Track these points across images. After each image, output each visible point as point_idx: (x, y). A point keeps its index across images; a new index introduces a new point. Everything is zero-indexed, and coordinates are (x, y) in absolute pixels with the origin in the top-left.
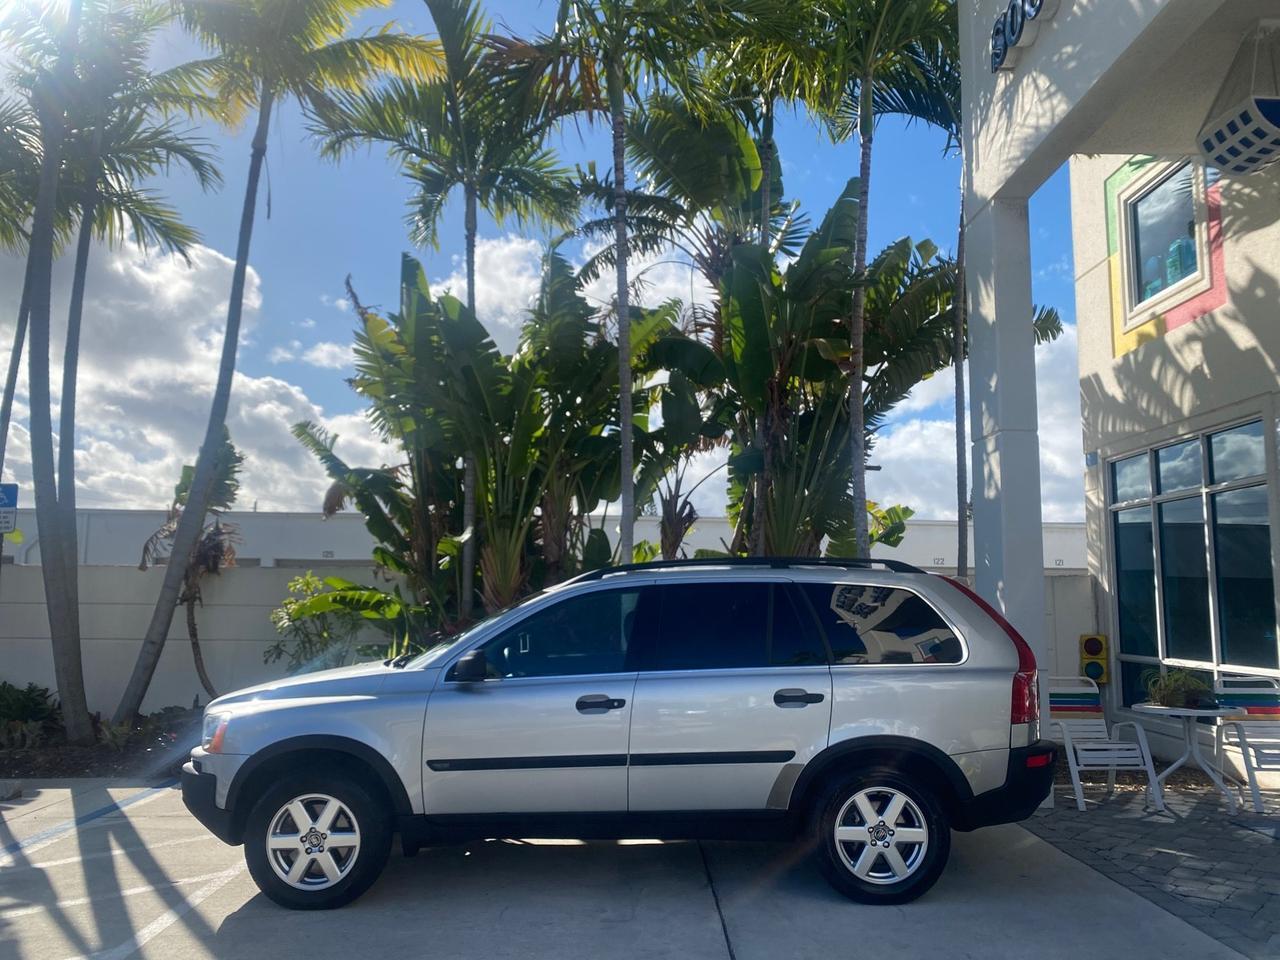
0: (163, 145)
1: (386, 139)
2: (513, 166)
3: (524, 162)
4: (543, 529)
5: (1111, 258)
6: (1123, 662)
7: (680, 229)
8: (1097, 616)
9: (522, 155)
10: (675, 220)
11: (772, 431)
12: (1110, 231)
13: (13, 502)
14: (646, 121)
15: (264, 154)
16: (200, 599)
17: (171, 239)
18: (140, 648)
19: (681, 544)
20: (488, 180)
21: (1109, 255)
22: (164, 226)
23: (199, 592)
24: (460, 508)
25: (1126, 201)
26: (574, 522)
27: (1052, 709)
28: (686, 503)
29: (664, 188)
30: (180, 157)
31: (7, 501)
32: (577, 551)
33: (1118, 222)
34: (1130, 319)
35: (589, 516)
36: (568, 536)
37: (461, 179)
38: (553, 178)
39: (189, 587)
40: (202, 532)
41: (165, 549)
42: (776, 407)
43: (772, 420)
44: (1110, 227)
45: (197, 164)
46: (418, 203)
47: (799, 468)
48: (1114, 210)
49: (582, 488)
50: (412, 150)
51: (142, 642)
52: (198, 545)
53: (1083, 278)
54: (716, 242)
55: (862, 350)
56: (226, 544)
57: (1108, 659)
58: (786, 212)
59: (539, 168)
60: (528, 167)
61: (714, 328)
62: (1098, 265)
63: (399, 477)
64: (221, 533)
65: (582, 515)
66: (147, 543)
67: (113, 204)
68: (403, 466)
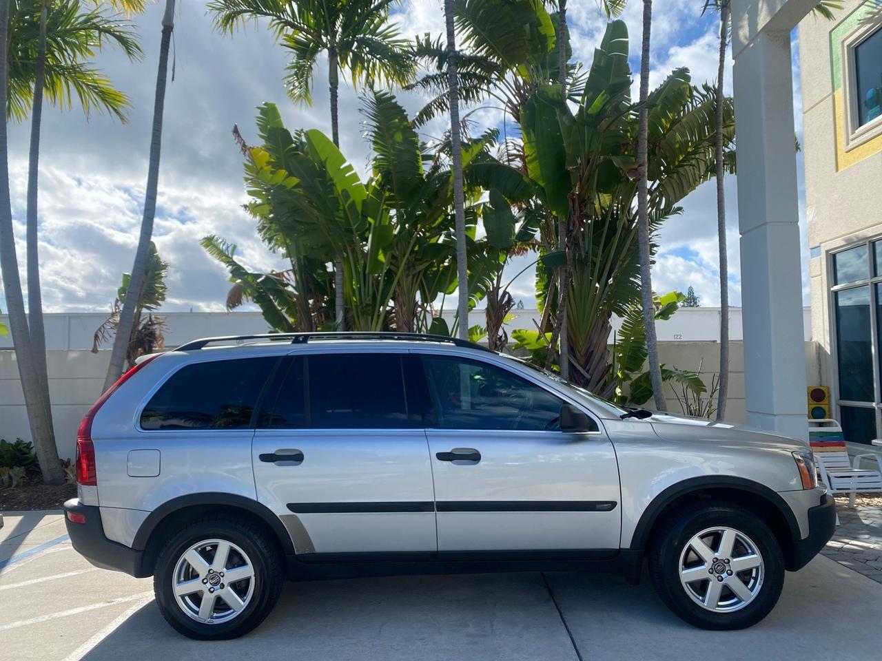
0: (95, 27)
1: (266, 14)
2: (365, 35)
3: (373, 33)
4: (395, 316)
5: (835, 93)
6: (841, 407)
7: (494, 81)
8: (820, 373)
9: (372, 26)
10: (490, 75)
11: (574, 233)
15: (172, 31)
17: (108, 102)
19: (502, 325)
20: (345, 47)
21: (833, 91)
22: (101, 92)
24: (332, 303)
25: (849, 46)
26: (419, 309)
28: (505, 293)
29: (482, 50)
30: (109, 35)
33: (841, 64)
34: (852, 140)
35: (431, 306)
36: (415, 321)
37: (325, 46)
38: (393, 46)
40: (139, 323)
41: (111, 337)
42: (577, 214)
44: (834, 68)
45: (123, 41)
46: (293, 68)
47: (594, 264)
48: (838, 55)
49: (424, 284)
50: (287, 23)
52: (136, 333)
53: (809, 112)
54: (522, 92)
55: (647, 165)
56: (158, 332)
57: (829, 404)
58: (572, 71)
59: (386, 37)
60: (376, 36)
61: (523, 158)
62: (822, 101)
63: (285, 279)
64: (153, 324)
65: (425, 305)
66: (97, 332)
67: (60, 74)
68: (287, 272)
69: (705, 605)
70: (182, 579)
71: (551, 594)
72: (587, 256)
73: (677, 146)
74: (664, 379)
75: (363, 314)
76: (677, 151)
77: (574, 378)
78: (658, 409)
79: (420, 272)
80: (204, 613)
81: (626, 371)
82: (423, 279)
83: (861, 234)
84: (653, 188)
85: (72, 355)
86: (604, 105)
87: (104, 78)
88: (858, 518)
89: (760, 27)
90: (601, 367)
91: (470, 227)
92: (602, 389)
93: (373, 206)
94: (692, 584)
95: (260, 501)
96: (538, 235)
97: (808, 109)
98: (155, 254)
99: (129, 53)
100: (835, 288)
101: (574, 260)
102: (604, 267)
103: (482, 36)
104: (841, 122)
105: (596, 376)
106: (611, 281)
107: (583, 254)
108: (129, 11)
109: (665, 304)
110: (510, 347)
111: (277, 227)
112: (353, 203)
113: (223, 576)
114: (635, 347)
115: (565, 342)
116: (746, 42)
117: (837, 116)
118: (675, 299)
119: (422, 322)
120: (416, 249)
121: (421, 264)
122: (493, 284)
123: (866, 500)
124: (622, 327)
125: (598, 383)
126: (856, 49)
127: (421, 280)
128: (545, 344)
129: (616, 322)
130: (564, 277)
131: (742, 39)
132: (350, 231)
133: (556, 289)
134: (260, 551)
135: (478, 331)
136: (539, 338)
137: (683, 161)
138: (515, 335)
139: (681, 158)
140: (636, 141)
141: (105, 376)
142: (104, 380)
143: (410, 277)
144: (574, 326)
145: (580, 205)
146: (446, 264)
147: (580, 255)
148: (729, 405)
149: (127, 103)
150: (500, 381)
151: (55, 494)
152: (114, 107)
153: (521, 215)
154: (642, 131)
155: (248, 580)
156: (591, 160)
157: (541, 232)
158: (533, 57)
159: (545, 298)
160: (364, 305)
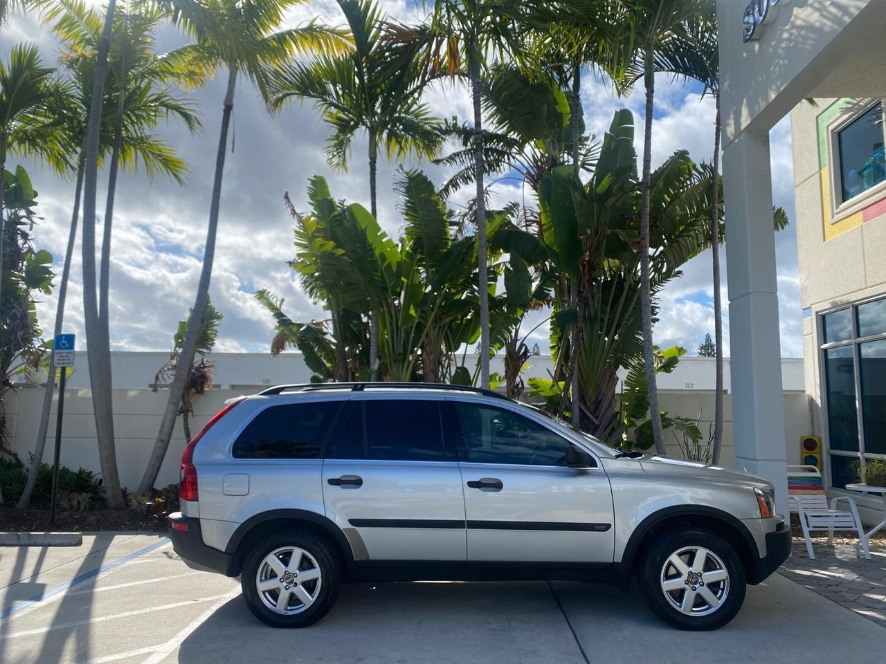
0: (164, 104)
1: (314, 97)
2: (400, 115)
3: (407, 112)
4: (423, 363)
5: (822, 172)
6: (832, 456)
7: (514, 155)
8: (812, 423)
9: (406, 105)
10: (510, 150)
12: (821, 152)
13: (71, 346)
14: (491, 82)
15: (231, 109)
16: (192, 411)
17: (169, 168)
18: (153, 445)
19: (519, 374)
21: (820, 169)
22: (164, 159)
23: (191, 407)
24: (366, 351)
25: (832, 131)
26: (444, 358)
27: (790, 488)
28: (522, 345)
29: (503, 127)
30: (175, 112)
31: (68, 346)
32: (446, 380)
33: (826, 145)
34: (837, 214)
35: (454, 355)
36: (440, 368)
37: (364, 123)
38: (425, 123)
39: (185, 404)
40: (193, 365)
41: (169, 378)
42: (587, 278)
43: (584, 287)
44: (821, 149)
45: (187, 117)
46: (334, 139)
47: (602, 321)
48: (823, 139)
49: (449, 335)
50: (332, 104)
51: (155, 440)
52: (191, 375)
53: (800, 186)
54: (539, 163)
55: (648, 237)
56: (208, 374)
57: (821, 453)
58: (585, 143)
59: (417, 116)
60: (409, 115)
61: (539, 223)
62: (810, 177)
63: (324, 328)
64: (205, 367)
65: (450, 353)
66: (158, 374)
67: (131, 145)
68: (326, 321)
69: (681, 610)
70: (263, 578)
71: (559, 604)
72: (596, 314)
73: (678, 218)
74: (664, 427)
75: (395, 361)
76: (678, 223)
77: (585, 424)
78: (658, 453)
79: (445, 325)
80: (281, 606)
81: (631, 418)
82: (448, 331)
83: (844, 299)
84: (656, 255)
85: (132, 393)
86: (611, 185)
87: (168, 148)
88: (833, 554)
89: (743, 127)
90: (609, 414)
91: (490, 284)
92: (610, 434)
93: (406, 268)
94: (671, 592)
95: (327, 516)
96: (552, 294)
97: (799, 183)
98: (209, 304)
99: (191, 128)
100: (824, 346)
101: (584, 317)
102: (612, 323)
103: (504, 115)
104: (827, 198)
105: (604, 422)
106: (616, 337)
107: (592, 312)
108: (190, 86)
109: (667, 357)
110: (526, 393)
111: (321, 284)
112: (389, 264)
113: (296, 577)
114: (639, 397)
115: (576, 390)
116: (732, 138)
117: (824, 192)
118: (676, 354)
119: (447, 369)
120: (443, 304)
121: (446, 317)
122: (511, 337)
123: (846, 540)
124: (627, 378)
125: (606, 429)
126: (839, 134)
127: (446, 331)
128: (558, 392)
129: (622, 373)
130: (575, 332)
131: (729, 134)
132: (385, 289)
133: (569, 340)
134: (327, 557)
135: (497, 378)
136: (553, 386)
137: (683, 231)
138: (531, 383)
139: (681, 229)
140: (639, 215)
141: (163, 413)
142: (162, 417)
143: (437, 329)
144: (584, 376)
145: (589, 269)
146: (469, 317)
147: (590, 313)
148: (723, 451)
149: (186, 169)
150: (517, 425)
151: (119, 518)
152: (174, 172)
153: (537, 276)
154: (644, 207)
155: (315, 581)
156: (599, 232)
157: (555, 291)
158: (550, 132)
159: (559, 349)
160: (397, 354)
